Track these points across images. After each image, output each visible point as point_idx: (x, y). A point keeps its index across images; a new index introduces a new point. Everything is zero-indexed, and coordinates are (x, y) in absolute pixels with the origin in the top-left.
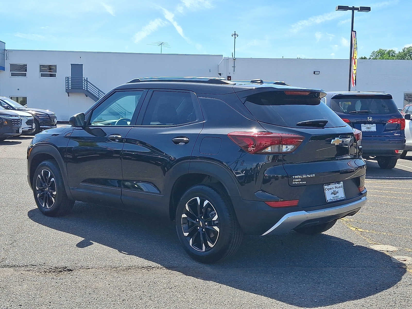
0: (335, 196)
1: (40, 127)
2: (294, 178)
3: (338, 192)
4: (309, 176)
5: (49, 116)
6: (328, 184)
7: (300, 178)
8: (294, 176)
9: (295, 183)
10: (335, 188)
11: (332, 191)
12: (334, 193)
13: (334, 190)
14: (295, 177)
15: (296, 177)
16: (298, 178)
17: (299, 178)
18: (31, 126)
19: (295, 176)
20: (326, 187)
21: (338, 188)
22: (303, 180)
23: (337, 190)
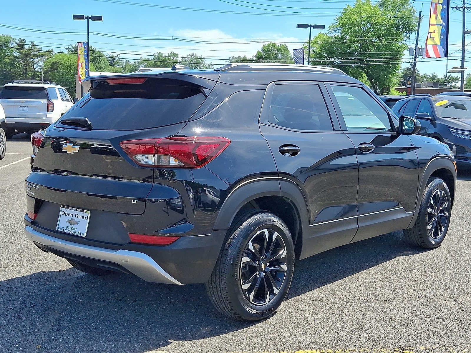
0: (72, 226)
3: (77, 223)
6: (68, 207)
10: (76, 216)
11: (70, 218)
12: (71, 222)
13: (72, 218)
20: (63, 210)
21: (80, 217)
23: (77, 219)
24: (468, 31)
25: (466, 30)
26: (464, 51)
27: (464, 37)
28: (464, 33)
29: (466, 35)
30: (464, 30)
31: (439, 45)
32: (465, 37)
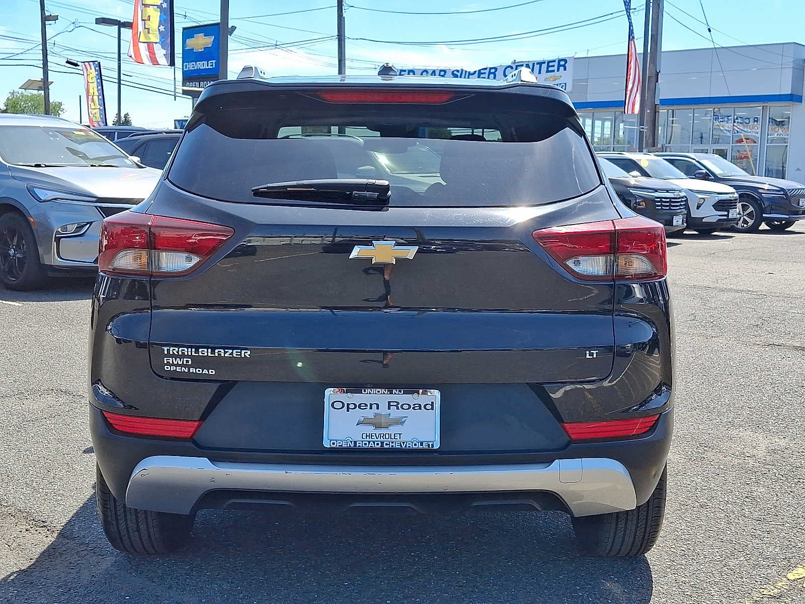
1: (764, 215)
2: (166, 352)
4: (225, 353)
5: (786, 194)
7: (188, 357)
8: (166, 349)
9: (173, 368)
14: (168, 350)
15: (174, 350)
16: (180, 353)
17: (183, 356)
18: (726, 213)
19: (171, 349)
22: (198, 362)
24: (51, 15)
25: (47, 14)
26: (47, 51)
27: (44, 27)
28: (45, 19)
29: (47, 22)
30: (43, 13)
31: (157, 43)
32: (46, 26)
